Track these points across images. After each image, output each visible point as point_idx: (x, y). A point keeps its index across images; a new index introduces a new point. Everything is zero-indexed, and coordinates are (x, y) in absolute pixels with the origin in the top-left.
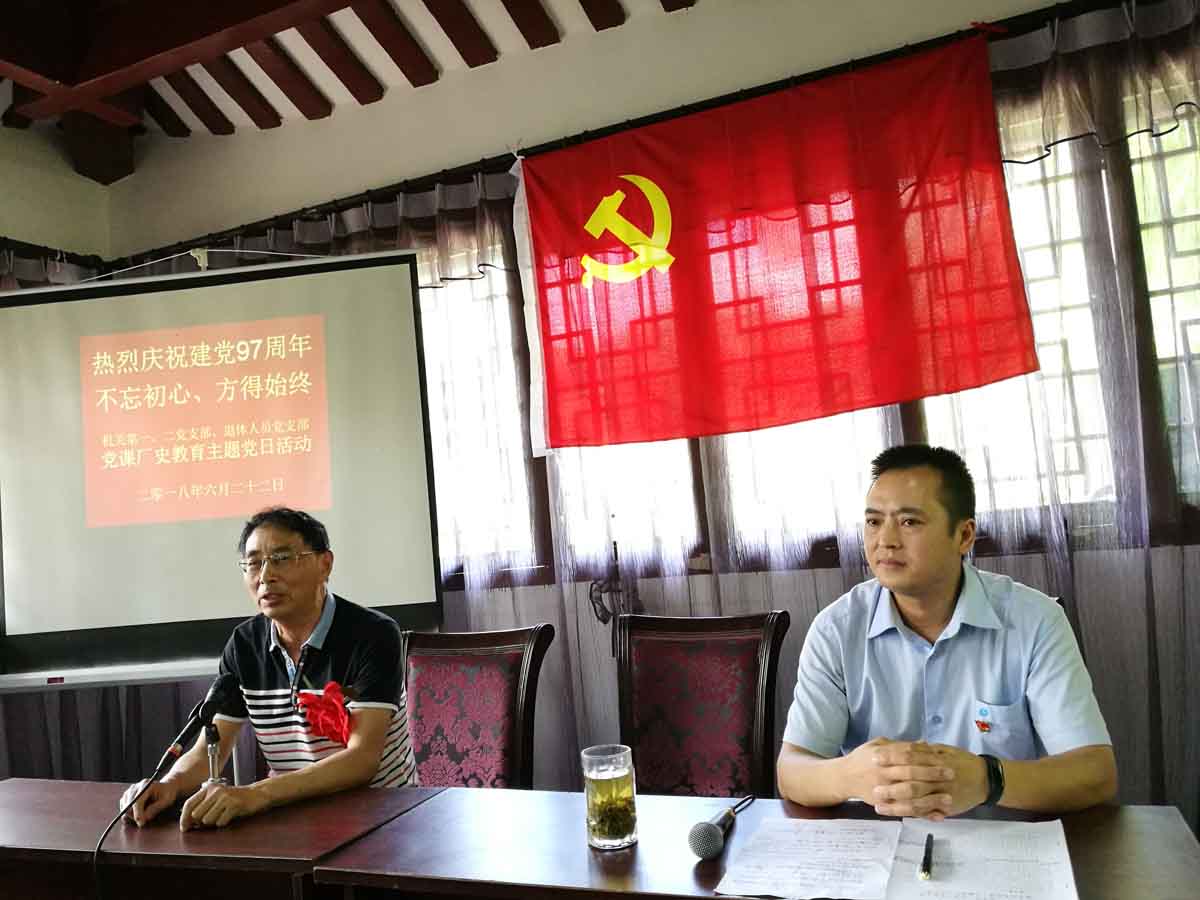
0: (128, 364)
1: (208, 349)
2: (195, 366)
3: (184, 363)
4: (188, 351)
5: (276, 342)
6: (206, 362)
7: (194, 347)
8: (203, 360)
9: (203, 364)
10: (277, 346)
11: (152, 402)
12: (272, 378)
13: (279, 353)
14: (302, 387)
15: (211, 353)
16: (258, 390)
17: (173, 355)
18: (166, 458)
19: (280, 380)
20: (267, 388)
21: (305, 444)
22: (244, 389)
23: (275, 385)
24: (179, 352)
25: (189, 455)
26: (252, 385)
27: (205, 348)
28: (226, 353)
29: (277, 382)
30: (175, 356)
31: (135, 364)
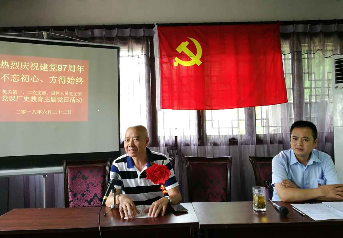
0: (15, 66)
1: (47, 65)
2: (41, 70)
3: (37, 69)
4: (39, 65)
5: (72, 67)
6: (46, 69)
7: (42, 64)
8: (45, 69)
9: (45, 70)
10: (72, 68)
11: (24, 80)
12: (69, 78)
13: (73, 70)
14: (80, 82)
15: (48, 67)
16: (64, 81)
17: (33, 65)
18: (28, 100)
19: (72, 79)
20: (68, 81)
21: (80, 100)
22: (60, 80)
23: (70, 81)
24: (36, 65)
25: (37, 100)
26: (62, 79)
27: (46, 65)
28: (54, 68)
29: (71, 80)
30: (34, 66)
31: (18, 66)
